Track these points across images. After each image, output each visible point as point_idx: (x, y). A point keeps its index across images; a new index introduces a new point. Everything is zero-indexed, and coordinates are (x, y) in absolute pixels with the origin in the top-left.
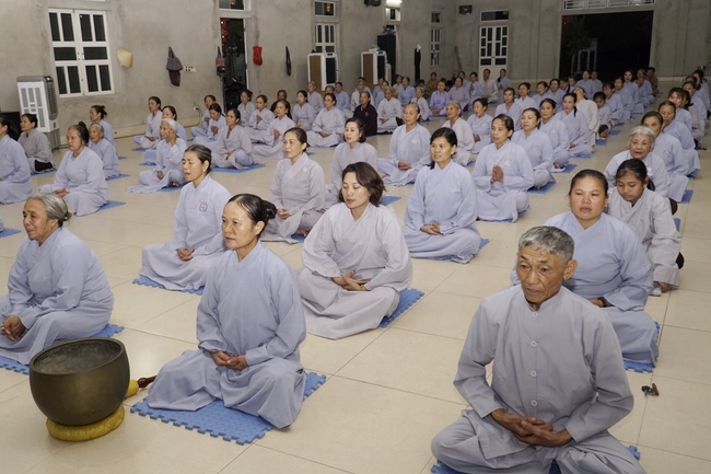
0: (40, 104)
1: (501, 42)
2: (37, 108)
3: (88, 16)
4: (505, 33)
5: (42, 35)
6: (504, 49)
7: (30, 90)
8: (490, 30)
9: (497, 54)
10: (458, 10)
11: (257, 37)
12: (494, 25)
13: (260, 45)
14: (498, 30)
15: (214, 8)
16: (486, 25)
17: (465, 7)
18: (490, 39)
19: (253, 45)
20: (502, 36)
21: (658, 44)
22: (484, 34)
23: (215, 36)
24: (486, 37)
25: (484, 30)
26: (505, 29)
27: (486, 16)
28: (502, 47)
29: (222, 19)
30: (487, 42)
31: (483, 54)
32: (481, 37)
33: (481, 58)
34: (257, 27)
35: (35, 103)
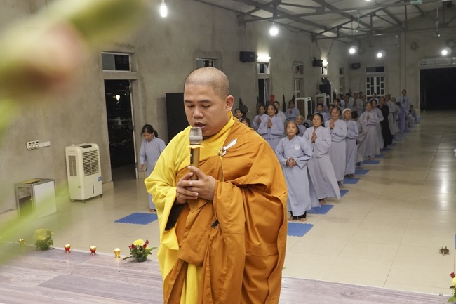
1: (380, 86)
4: (382, 80)
6: (382, 91)
8: (372, 79)
10: (351, 66)
12: (375, 75)
13: (273, 95)
14: (378, 79)
16: (370, 75)
18: (372, 84)
20: (380, 82)
22: (368, 81)
23: (256, 90)
24: (370, 83)
25: (368, 79)
26: (382, 78)
27: (369, 70)
28: (381, 89)
29: (259, 80)
30: (370, 86)
31: (368, 94)
32: (366, 83)
34: (272, 84)
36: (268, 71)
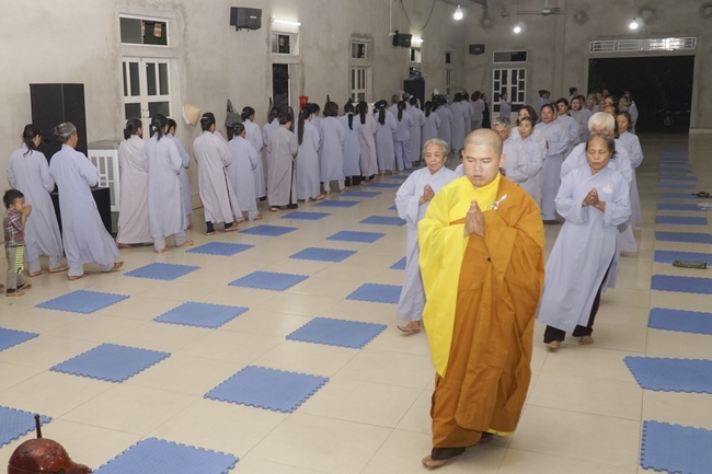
0: (111, 177)
1: (517, 86)
2: (107, 181)
3: (153, 65)
4: (522, 76)
5: (116, 89)
6: (521, 95)
7: (102, 159)
8: (505, 73)
9: (514, 99)
10: (468, 50)
11: (303, 84)
12: (510, 67)
13: (306, 95)
14: (514, 73)
15: (268, 52)
16: (501, 66)
17: (478, 46)
18: (504, 82)
19: (299, 95)
20: (518, 80)
21: (700, 92)
22: (497, 77)
23: (267, 86)
24: (500, 80)
25: (497, 73)
26: (522, 73)
27: (499, 57)
28: (518, 91)
29: (274, 65)
30: (501, 86)
31: (496, 99)
32: (494, 81)
33: (494, 103)
34: (303, 74)
35: (106, 175)
36: (295, 49)
